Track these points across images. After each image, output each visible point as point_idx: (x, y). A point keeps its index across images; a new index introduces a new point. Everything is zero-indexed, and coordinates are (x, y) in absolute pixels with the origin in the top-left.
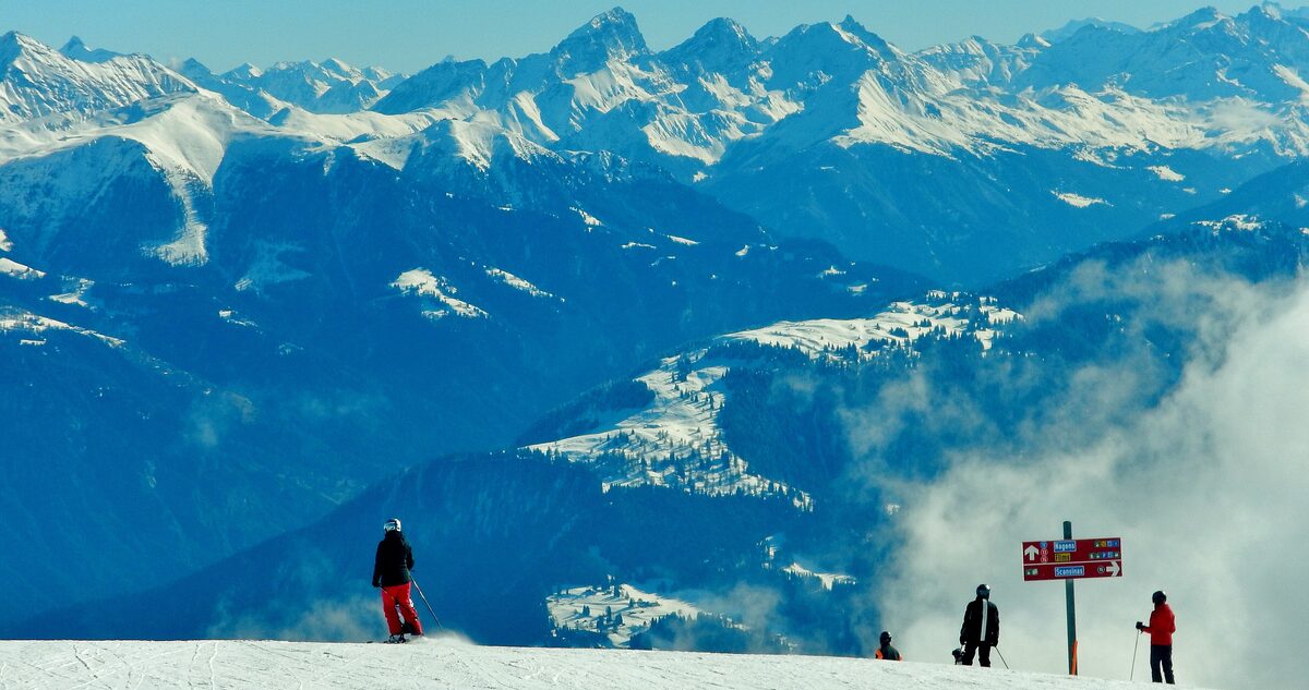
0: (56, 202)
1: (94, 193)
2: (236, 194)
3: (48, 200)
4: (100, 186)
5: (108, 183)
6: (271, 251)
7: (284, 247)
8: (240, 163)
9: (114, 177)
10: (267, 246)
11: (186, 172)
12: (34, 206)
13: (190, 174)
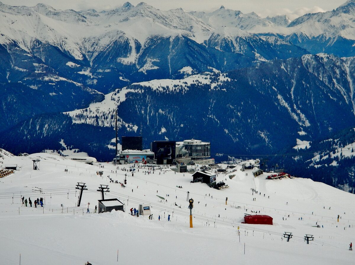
0: (99, 47)
1: (109, 45)
2: (147, 46)
3: (96, 47)
4: (111, 43)
5: (113, 42)
6: (150, 61)
7: (155, 60)
8: (150, 37)
9: (115, 40)
10: (150, 60)
11: (135, 39)
12: (93, 48)
13: (136, 40)
